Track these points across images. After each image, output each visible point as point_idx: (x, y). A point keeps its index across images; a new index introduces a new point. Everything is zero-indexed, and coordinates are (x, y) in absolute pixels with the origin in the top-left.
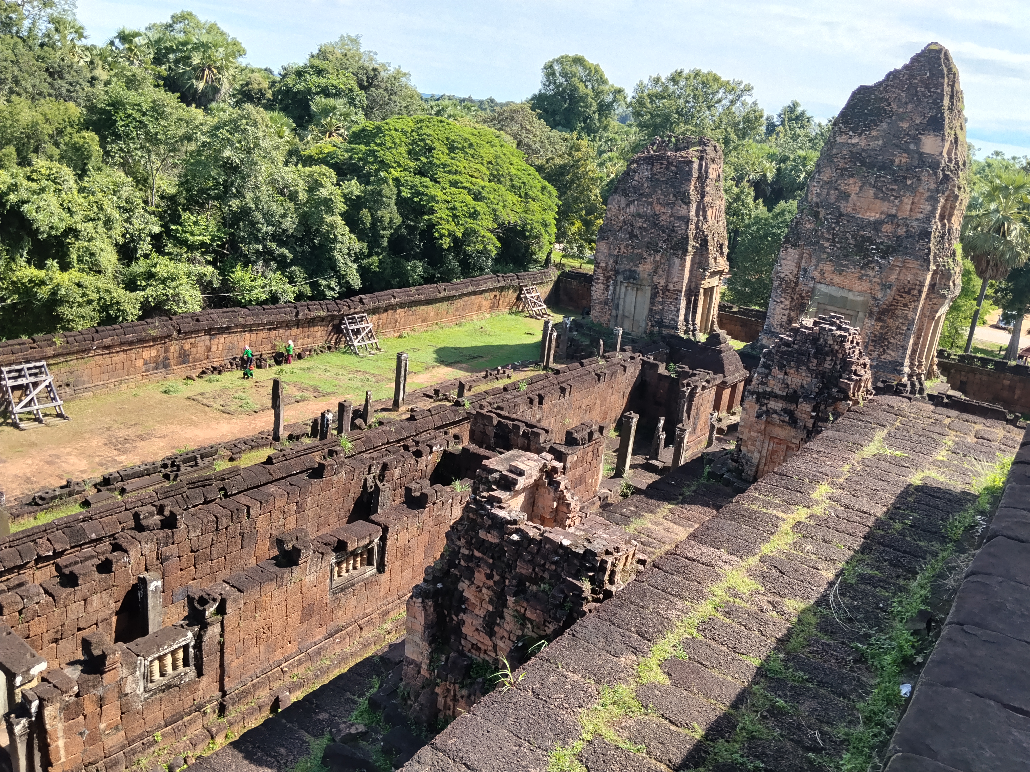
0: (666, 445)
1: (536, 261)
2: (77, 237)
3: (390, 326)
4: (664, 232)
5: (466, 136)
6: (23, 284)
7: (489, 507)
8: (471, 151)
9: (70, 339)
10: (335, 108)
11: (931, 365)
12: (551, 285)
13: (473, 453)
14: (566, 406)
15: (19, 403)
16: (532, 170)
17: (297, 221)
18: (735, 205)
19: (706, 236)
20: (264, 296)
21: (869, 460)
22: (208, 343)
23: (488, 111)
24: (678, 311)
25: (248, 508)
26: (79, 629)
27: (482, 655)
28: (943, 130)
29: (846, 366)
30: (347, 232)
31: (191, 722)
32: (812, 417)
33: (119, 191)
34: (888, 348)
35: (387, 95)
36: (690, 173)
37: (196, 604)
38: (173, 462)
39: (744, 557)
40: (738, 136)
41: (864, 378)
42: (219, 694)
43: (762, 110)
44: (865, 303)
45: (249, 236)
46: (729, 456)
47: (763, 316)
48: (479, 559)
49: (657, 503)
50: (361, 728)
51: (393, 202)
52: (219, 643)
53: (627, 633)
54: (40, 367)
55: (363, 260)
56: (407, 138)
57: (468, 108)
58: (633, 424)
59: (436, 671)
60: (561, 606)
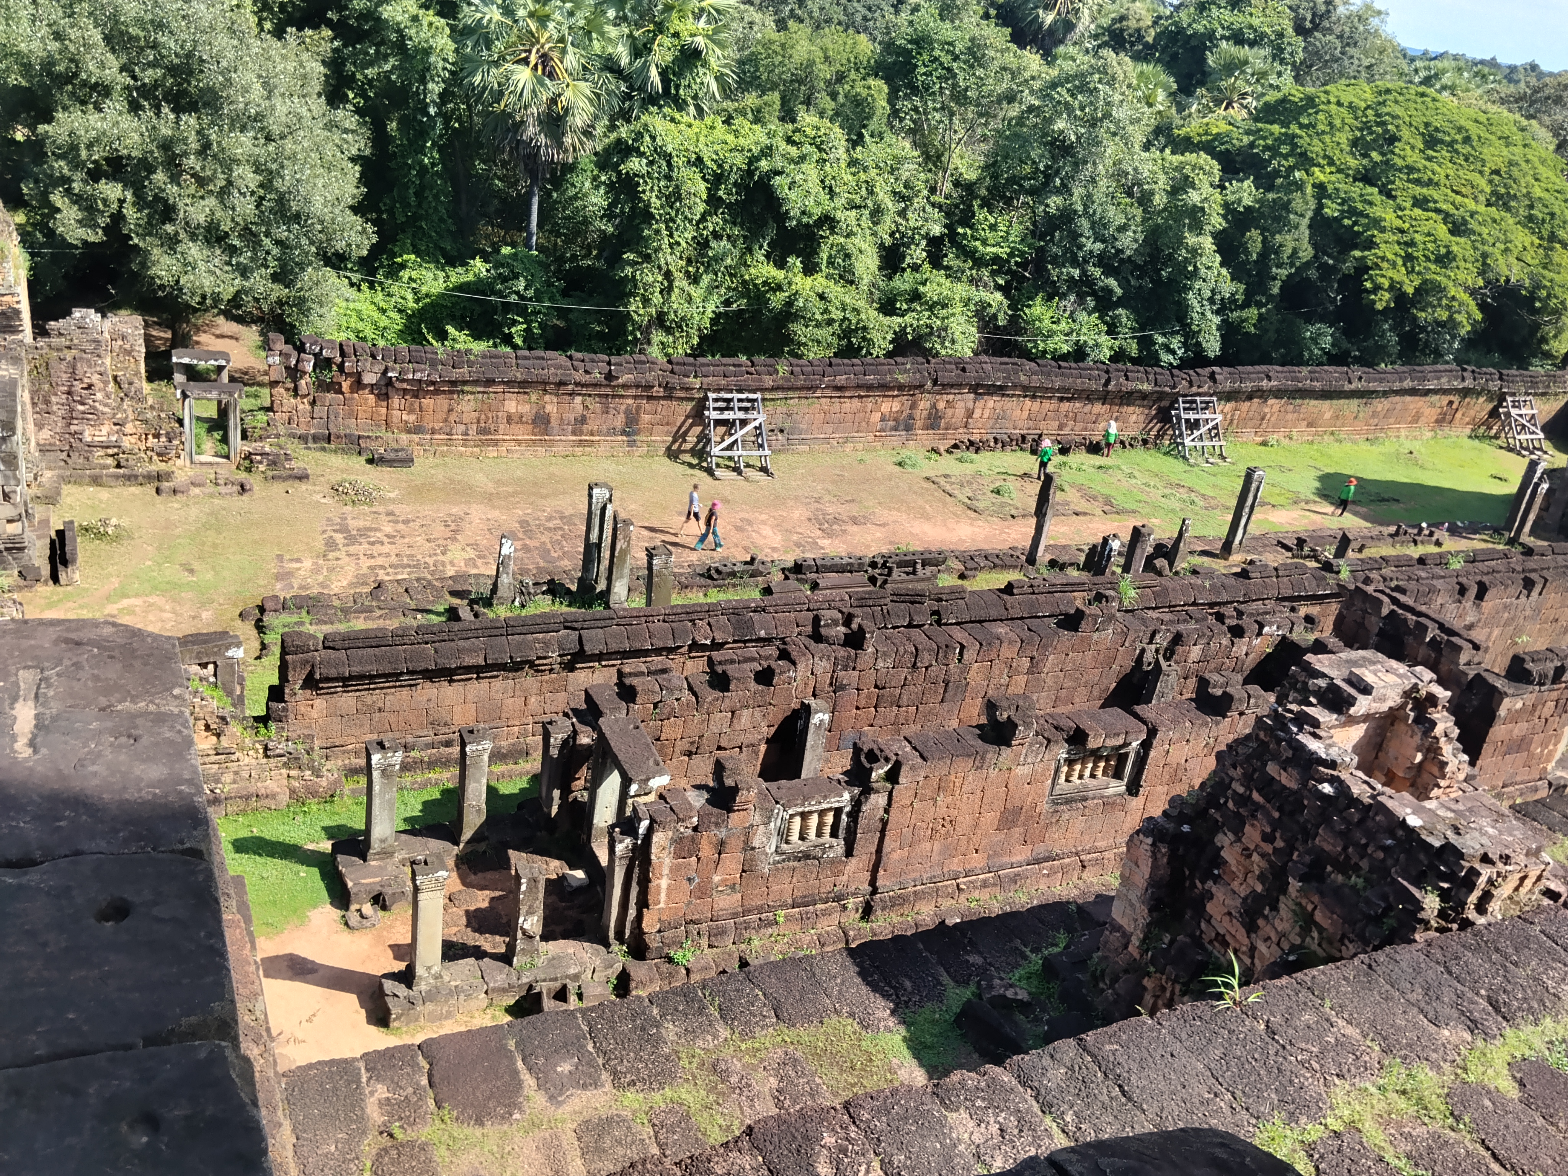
1: (1548, 355)
2: (833, 230)
3: (1251, 423)
5: (1463, 122)
6: (755, 285)
7: (1295, 729)
8: (1465, 149)
9: (797, 369)
10: (1246, 62)
12: (1563, 400)
14: (1528, 612)
15: (719, 443)
17: (1141, 237)
20: (1065, 348)
22: (970, 405)
25: (962, 647)
26: (719, 748)
30: (1217, 264)
31: (825, 913)
33: (898, 169)
35: (1339, 45)
37: (863, 759)
38: (885, 562)
42: (866, 888)
45: (1064, 254)
48: (1257, 807)
50: (1023, 995)
51: (1306, 222)
52: (882, 820)
53: (1470, 994)
54: (753, 401)
55: (1232, 311)
56: (1356, 119)
57: (1484, 76)
59: (1150, 953)
60: (1376, 920)
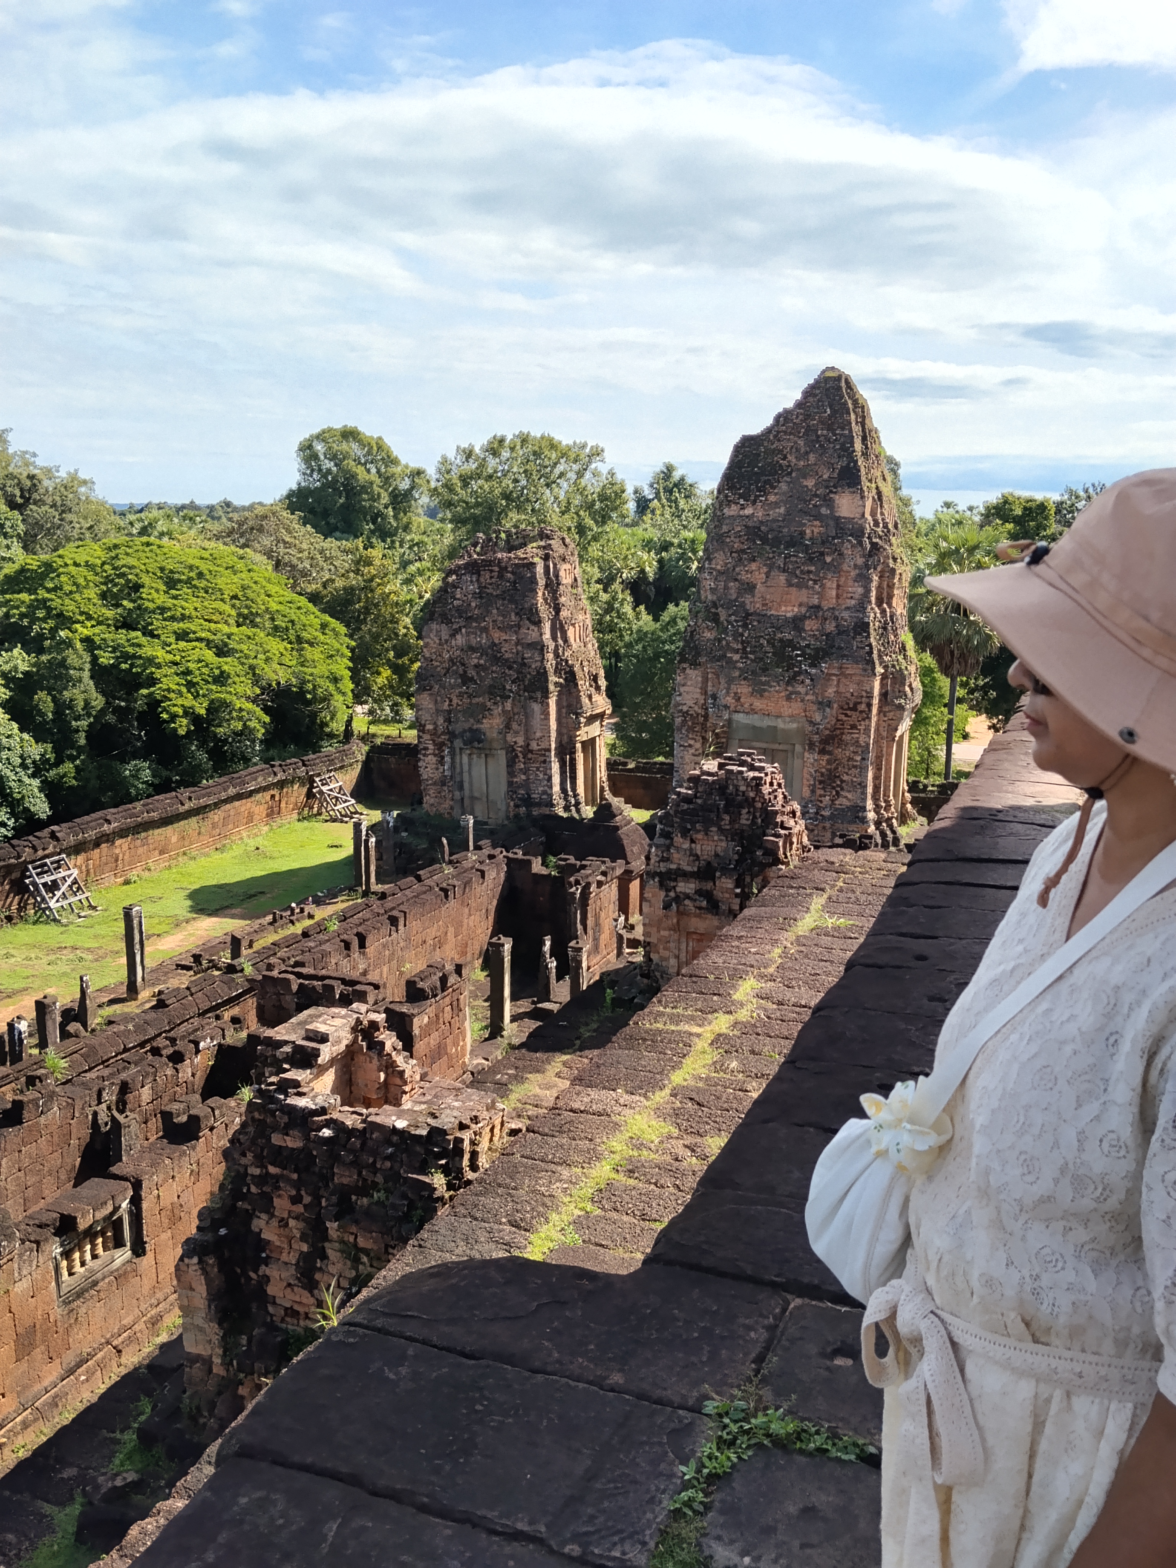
0: (559, 978)
1: (331, 736)
3: (107, 868)
4: (510, 668)
5: (191, 561)
7: (282, 1097)
8: (203, 584)
11: (903, 804)
12: (358, 768)
14: (402, 944)
16: (303, 601)
18: (608, 618)
19: (572, 666)
21: (805, 937)
23: (224, 520)
24: (550, 779)
27: (302, 1323)
28: (860, 483)
29: (769, 818)
30: (16, 731)
32: (737, 895)
34: (842, 789)
35: (57, 514)
36: (533, 580)
39: (650, 1094)
40: (596, 522)
41: (795, 830)
43: (623, 481)
44: (800, 731)
46: (637, 971)
47: (668, 770)
48: (277, 1177)
49: (545, 1056)
50: (131, 1477)
51: (86, 674)
53: (496, 1227)
55: (48, 771)
56: (97, 574)
57: (191, 519)
58: (506, 954)
59: (235, 1362)
60: (406, 1218)
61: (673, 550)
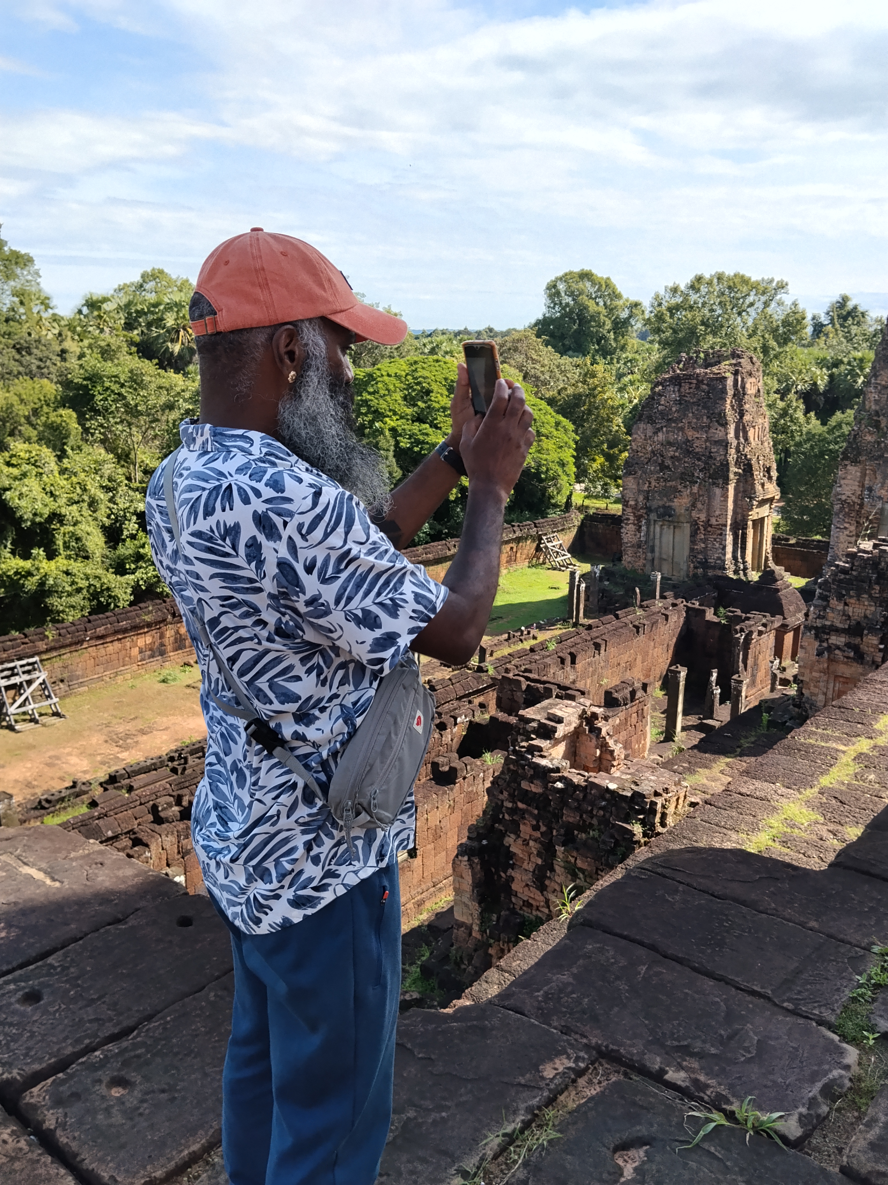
0: (722, 702)
1: (556, 506)
2: (61, 523)
4: (699, 459)
6: (8, 576)
7: (530, 757)
9: (63, 631)
12: (574, 531)
13: (502, 722)
14: (602, 664)
15: (13, 704)
16: (543, 404)
18: (782, 421)
19: (750, 460)
24: (724, 548)
27: (534, 913)
32: (880, 650)
33: (100, 470)
36: (724, 391)
38: (180, 755)
39: (802, 790)
40: (779, 344)
43: (804, 310)
46: (791, 701)
47: (825, 546)
48: (523, 811)
49: (712, 757)
50: (416, 995)
51: (391, 453)
54: (32, 664)
56: (402, 382)
58: (681, 679)
59: (488, 931)
60: (612, 852)
61: (842, 368)
